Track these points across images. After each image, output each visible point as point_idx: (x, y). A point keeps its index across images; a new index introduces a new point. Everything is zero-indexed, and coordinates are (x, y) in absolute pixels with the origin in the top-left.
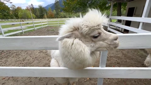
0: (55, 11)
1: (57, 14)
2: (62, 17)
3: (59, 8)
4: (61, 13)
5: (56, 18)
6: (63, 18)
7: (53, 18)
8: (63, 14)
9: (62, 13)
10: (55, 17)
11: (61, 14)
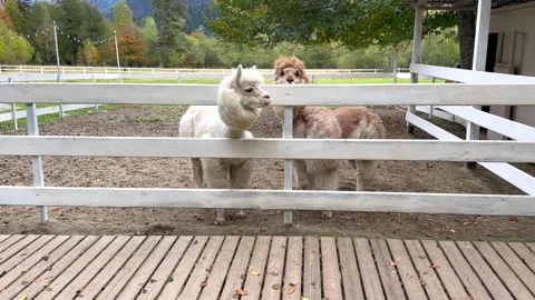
0: (151, 21)
1: (168, 41)
2: (191, 63)
3: (178, 10)
4: (190, 38)
5: (155, 65)
6: (199, 66)
7: (140, 65)
8: (201, 46)
9: (199, 41)
10: (154, 59)
11: (189, 45)
